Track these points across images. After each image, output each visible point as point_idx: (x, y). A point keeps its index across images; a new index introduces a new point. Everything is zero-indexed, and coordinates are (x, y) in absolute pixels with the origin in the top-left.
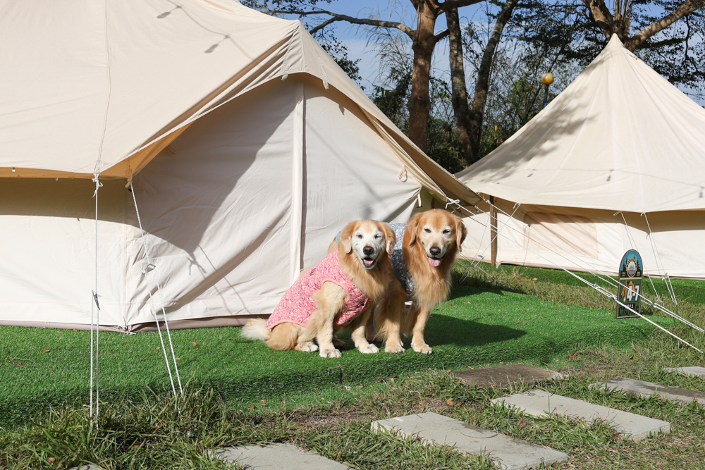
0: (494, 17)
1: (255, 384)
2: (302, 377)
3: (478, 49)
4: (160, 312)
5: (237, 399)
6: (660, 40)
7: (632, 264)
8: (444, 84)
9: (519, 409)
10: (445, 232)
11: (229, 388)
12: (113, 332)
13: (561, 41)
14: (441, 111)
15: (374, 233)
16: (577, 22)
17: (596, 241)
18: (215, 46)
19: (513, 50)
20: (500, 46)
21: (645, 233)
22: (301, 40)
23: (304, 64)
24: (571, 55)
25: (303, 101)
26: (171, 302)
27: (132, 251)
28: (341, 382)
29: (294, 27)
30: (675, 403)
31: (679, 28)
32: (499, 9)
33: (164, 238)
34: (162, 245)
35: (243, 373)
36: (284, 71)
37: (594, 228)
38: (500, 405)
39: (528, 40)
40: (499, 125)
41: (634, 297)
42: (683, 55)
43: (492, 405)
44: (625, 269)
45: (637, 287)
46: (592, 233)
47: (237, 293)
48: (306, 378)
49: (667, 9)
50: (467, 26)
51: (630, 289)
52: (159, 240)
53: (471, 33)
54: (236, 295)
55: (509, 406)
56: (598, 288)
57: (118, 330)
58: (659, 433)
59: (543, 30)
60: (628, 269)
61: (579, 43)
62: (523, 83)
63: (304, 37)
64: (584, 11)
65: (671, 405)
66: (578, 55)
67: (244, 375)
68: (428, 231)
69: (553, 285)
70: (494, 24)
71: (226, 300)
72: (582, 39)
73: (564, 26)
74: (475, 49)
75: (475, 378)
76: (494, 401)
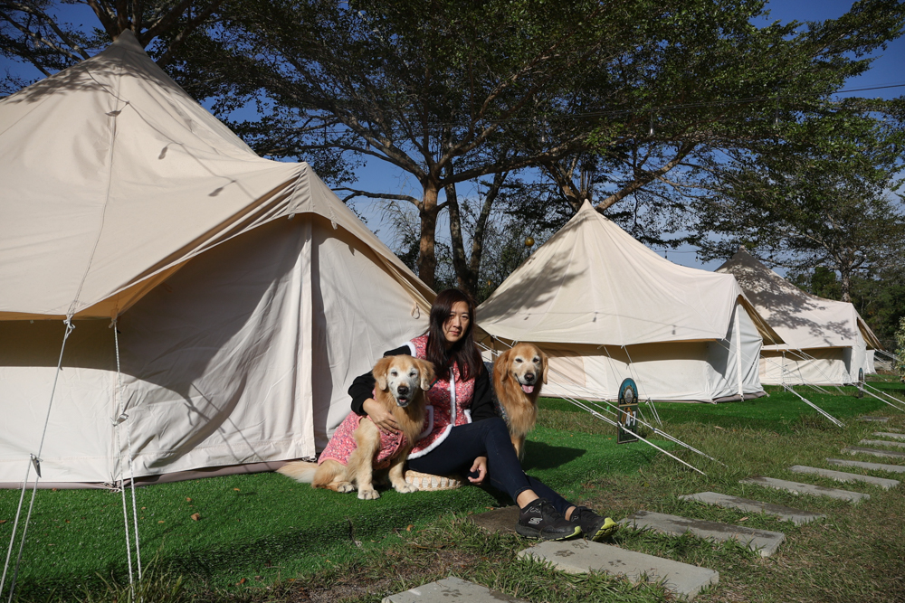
0: (485, 195)
1: (248, 550)
2: (305, 535)
3: (472, 220)
4: (154, 465)
5: (224, 572)
6: (616, 212)
7: (629, 391)
8: (448, 248)
9: (551, 563)
10: (535, 360)
11: (215, 559)
12: (98, 489)
13: (538, 214)
14: (444, 271)
15: (409, 371)
16: (550, 198)
17: (583, 371)
18: (220, 190)
19: (500, 220)
20: (490, 218)
21: (625, 364)
22: (308, 181)
23: (311, 204)
24: (545, 225)
25: (310, 241)
26: (167, 453)
27: (121, 399)
28: (351, 537)
29: (301, 168)
30: (710, 541)
31: (630, 200)
32: (488, 188)
33: (160, 385)
34: (158, 391)
35: (233, 538)
36: (291, 210)
37: (582, 361)
38: (529, 558)
39: (512, 213)
40: (492, 281)
41: (632, 422)
42: (633, 223)
43: (519, 559)
44: (623, 396)
45: (634, 413)
46: (580, 364)
47: (244, 438)
48: (310, 537)
49: (620, 186)
50: (463, 202)
51: (628, 414)
52: (154, 386)
53: (466, 208)
54: (244, 441)
55: (539, 560)
56: (595, 413)
57: (104, 487)
58: (710, 586)
59: (524, 204)
60: (626, 396)
61: (552, 214)
62: (510, 246)
63: (311, 179)
64: (555, 189)
65: (705, 543)
66: (551, 225)
67: (234, 540)
68: (519, 361)
69: (550, 412)
70: (484, 201)
71: (232, 447)
72: (554, 212)
73: (540, 202)
74: (470, 221)
75: (497, 522)
76: (521, 554)
